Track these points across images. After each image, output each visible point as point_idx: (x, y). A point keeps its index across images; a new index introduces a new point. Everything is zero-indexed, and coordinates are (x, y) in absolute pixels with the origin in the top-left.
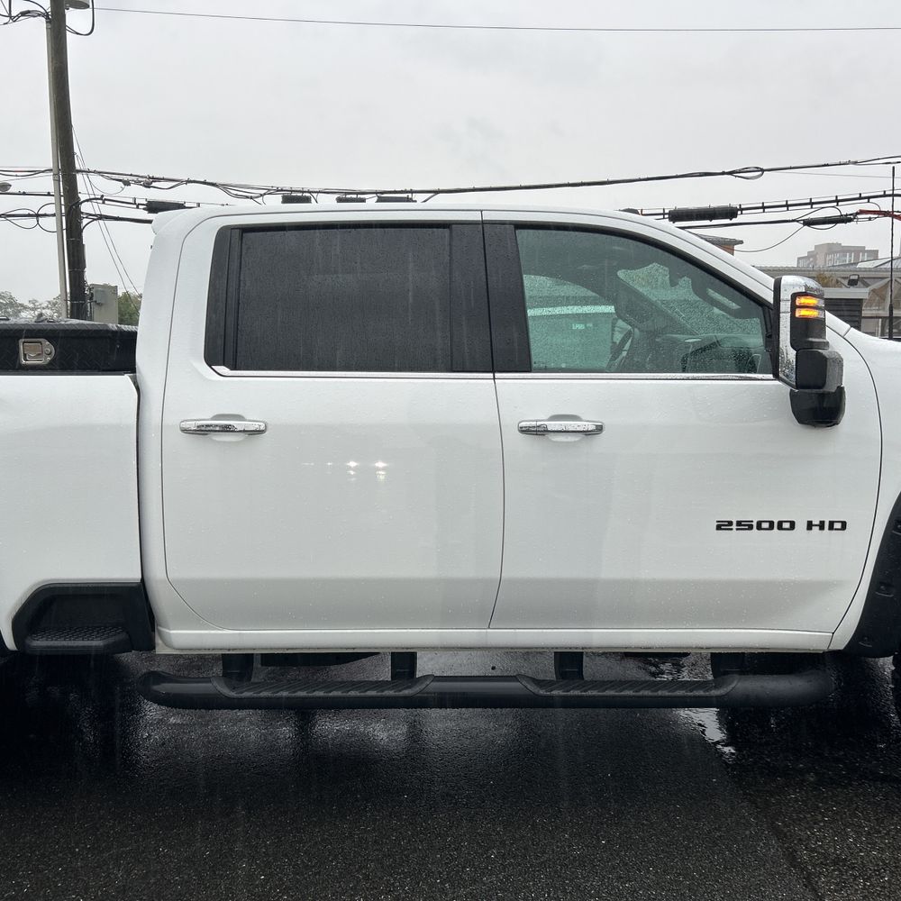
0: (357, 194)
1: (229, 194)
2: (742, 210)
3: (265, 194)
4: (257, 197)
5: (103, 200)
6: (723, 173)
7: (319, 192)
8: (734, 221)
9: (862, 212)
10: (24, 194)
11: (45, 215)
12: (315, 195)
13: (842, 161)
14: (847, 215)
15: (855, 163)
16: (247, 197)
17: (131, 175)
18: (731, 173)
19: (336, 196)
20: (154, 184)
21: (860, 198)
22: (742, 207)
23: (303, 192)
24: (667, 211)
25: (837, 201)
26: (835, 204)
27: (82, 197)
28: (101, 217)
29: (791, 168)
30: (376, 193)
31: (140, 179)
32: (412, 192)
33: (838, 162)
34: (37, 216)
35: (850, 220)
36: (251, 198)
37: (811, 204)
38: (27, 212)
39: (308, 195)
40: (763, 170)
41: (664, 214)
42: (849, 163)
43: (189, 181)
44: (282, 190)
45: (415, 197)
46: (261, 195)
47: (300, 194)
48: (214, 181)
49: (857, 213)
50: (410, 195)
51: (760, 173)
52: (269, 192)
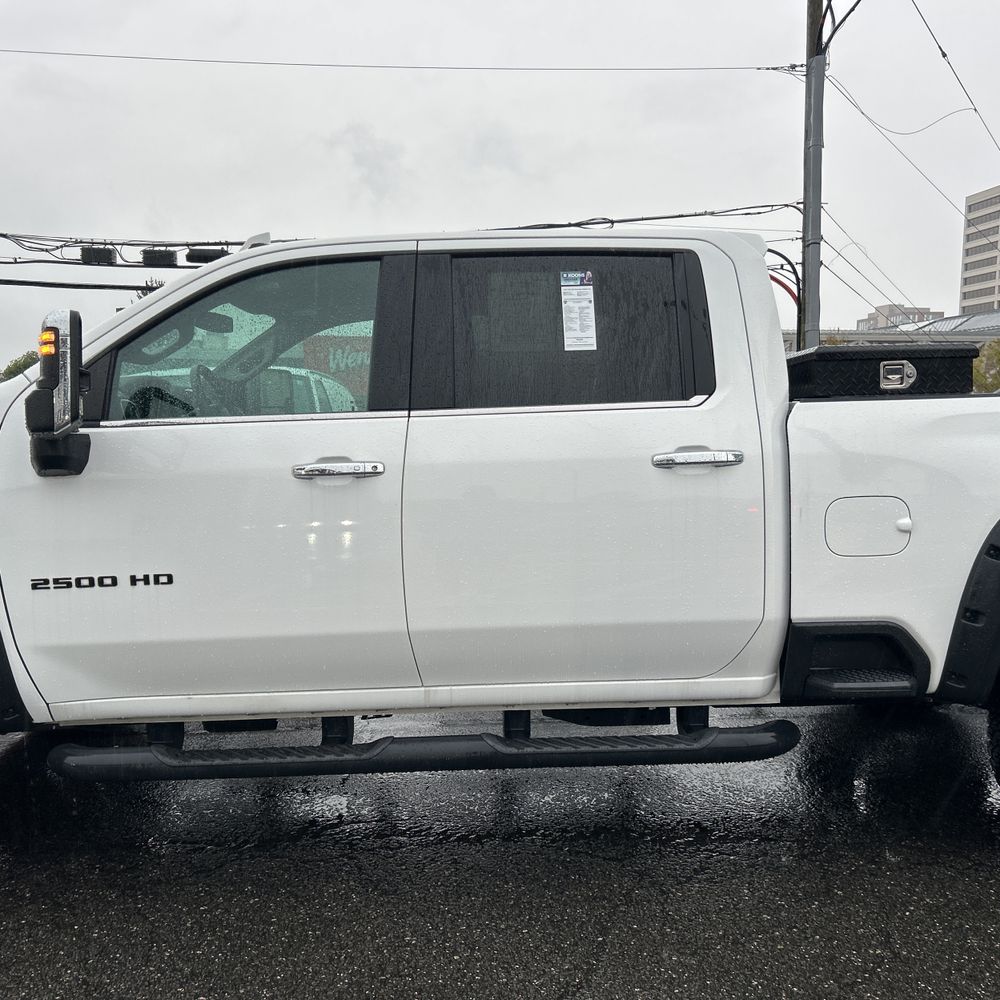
0: (167, 246)
1: (22, 246)
3: (62, 247)
4: (53, 250)
7: (123, 244)
12: (117, 246)
13: (698, 212)
15: (712, 214)
16: (43, 250)
19: (143, 248)
23: (106, 244)
29: (643, 219)
30: (187, 245)
32: (227, 244)
33: (693, 213)
36: (47, 250)
39: (110, 247)
40: (612, 222)
42: (705, 214)
44: (81, 242)
45: (231, 249)
46: (58, 248)
47: (102, 247)
50: (225, 247)
51: (610, 224)
52: (66, 244)
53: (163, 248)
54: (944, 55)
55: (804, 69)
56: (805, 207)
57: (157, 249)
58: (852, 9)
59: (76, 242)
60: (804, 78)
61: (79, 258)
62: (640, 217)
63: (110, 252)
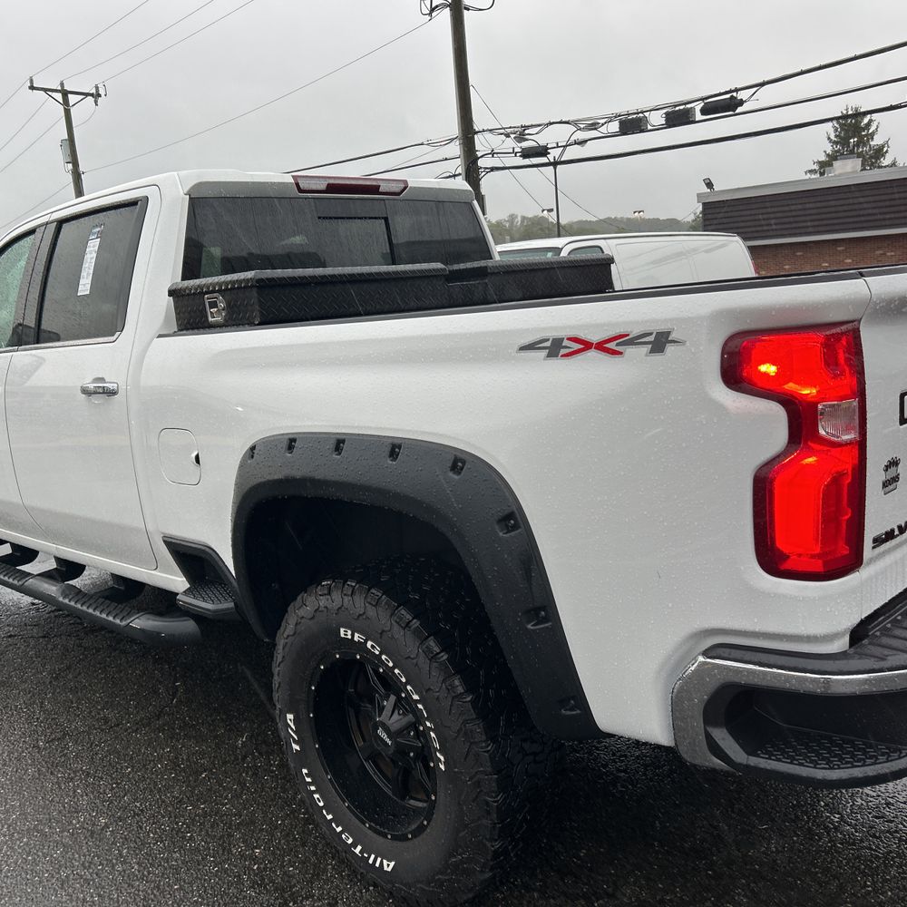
0: (685, 104)
3: (606, 123)
4: (600, 127)
5: (493, 154)
7: (649, 111)
10: (446, 159)
11: (460, 174)
12: (646, 114)
17: (510, 128)
19: (665, 111)
20: (527, 132)
23: (638, 113)
27: (479, 154)
28: (492, 169)
30: (702, 99)
31: (516, 130)
32: (737, 90)
34: (455, 176)
38: (448, 174)
39: (641, 115)
43: (551, 124)
44: (619, 116)
46: (603, 124)
47: (635, 116)
48: (567, 119)
50: (734, 94)
52: (610, 120)
53: (682, 107)
57: (677, 108)
59: (616, 117)
61: (618, 130)
63: (640, 120)
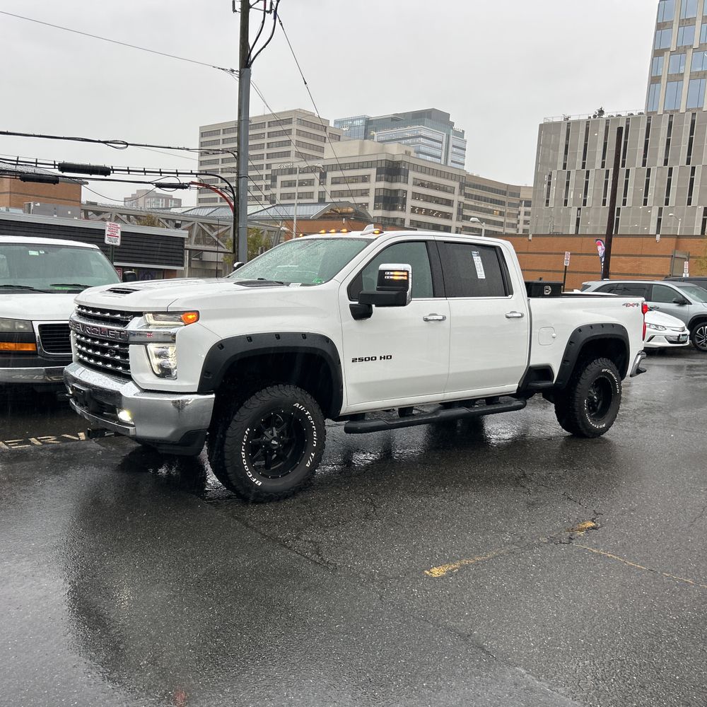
2: (113, 170)
6: (99, 142)
8: (108, 177)
9: (193, 183)
13: (180, 147)
14: (183, 184)
15: (188, 149)
18: (105, 142)
21: (192, 173)
22: (114, 168)
24: (57, 163)
25: (177, 173)
26: (176, 175)
29: (147, 146)
33: (177, 147)
35: (186, 188)
37: (161, 173)
40: (127, 144)
41: (55, 165)
42: (184, 149)
49: (190, 184)
51: (125, 146)
54: (306, 83)
55: (238, 73)
56: (238, 154)
58: (264, 47)
60: (238, 79)
62: (145, 144)
